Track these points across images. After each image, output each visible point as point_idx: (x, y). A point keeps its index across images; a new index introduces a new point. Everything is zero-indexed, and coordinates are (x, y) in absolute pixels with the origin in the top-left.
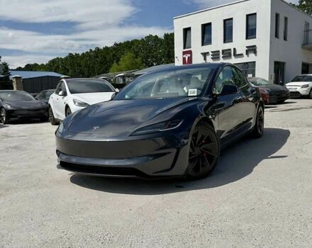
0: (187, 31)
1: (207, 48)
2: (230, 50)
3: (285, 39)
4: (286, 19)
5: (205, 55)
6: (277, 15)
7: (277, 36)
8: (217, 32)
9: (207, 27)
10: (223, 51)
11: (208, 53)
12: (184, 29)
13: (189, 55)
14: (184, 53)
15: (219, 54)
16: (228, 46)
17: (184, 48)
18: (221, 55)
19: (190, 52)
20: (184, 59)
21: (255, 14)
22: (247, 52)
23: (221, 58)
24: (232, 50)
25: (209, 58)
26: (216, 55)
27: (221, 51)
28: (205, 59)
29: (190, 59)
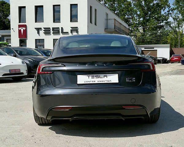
0: (21, 9)
1: (39, 25)
2: (59, 28)
3: (95, 24)
4: (96, 10)
5: (38, 30)
6: (91, 7)
7: (91, 22)
8: (48, 14)
9: (39, 8)
10: (53, 29)
11: (41, 28)
13: (24, 29)
14: (20, 26)
15: (50, 31)
17: (20, 22)
18: (52, 32)
19: (25, 26)
20: (20, 31)
21: (77, 5)
22: (72, 31)
23: (51, 33)
24: (60, 29)
25: (42, 32)
26: (47, 31)
27: (51, 29)
28: (38, 33)
29: (25, 31)
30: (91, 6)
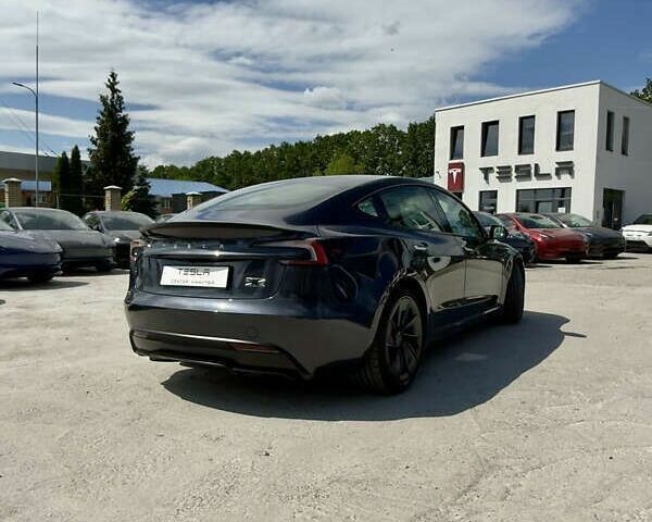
0: (456, 132)
1: (490, 161)
2: (529, 165)
3: (624, 152)
4: (626, 120)
5: (486, 171)
6: (610, 115)
7: (609, 147)
8: (508, 137)
9: (490, 127)
10: (517, 168)
11: (492, 168)
12: (452, 128)
13: (459, 170)
14: (451, 166)
15: (509, 172)
16: (525, 160)
17: (451, 159)
18: (514, 174)
19: (461, 166)
20: (450, 175)
21: (573, 111)
22: (558, 172)
23: (513, 177)
24: (533, 166)
25: (493, 176)
26: (504, 173)
27: (513, 168)
28: (486, 178)
29: (461, 176)
30: (611, 110)
